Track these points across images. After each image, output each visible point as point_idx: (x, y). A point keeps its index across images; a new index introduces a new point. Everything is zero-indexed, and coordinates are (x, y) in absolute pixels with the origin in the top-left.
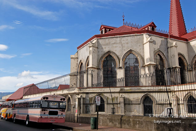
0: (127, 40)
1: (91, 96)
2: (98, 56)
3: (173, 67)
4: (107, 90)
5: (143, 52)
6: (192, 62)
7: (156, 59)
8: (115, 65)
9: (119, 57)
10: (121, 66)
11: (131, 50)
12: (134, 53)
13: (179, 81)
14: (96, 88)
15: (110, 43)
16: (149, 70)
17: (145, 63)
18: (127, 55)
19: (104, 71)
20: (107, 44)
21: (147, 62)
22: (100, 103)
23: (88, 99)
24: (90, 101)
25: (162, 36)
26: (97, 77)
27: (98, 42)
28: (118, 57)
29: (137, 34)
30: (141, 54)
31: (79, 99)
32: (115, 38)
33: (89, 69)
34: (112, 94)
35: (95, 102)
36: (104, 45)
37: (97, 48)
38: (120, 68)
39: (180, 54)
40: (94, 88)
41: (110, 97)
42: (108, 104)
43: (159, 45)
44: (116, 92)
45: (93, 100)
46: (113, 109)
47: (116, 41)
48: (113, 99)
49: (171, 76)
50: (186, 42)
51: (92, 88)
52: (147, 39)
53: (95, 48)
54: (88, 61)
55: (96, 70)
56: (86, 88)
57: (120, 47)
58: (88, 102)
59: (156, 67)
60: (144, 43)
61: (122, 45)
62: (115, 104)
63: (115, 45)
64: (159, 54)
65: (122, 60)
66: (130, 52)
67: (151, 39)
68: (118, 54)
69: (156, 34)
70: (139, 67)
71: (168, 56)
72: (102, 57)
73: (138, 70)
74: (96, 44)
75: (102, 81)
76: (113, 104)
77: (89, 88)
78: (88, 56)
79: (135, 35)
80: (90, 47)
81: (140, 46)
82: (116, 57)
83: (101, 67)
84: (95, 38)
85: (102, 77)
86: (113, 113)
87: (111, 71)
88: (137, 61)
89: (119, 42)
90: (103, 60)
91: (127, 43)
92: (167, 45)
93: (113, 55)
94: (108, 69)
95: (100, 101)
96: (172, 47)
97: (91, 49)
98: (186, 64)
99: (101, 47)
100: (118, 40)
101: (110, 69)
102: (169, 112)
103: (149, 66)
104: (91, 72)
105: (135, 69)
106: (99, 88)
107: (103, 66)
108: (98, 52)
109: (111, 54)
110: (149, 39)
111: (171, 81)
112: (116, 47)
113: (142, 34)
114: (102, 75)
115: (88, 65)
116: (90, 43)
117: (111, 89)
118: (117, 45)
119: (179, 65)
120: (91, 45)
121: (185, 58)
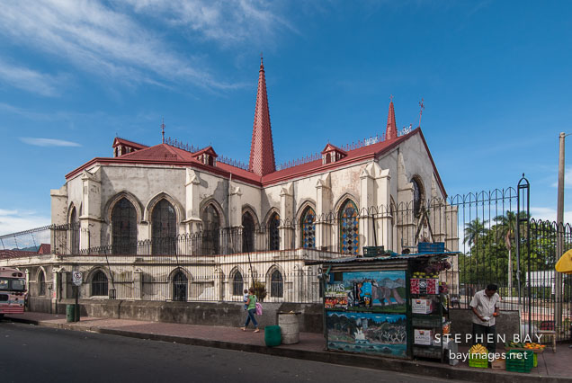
1: (82, 269)
2: (103, 197)
3: (234, 226)
5: (185, 199)
8: (135, 217)
9: (143, 203)
10: (145, 219)
11: (163, 193)
12: (168, 199)
13: (240, 247)
15: (125, 176)
16: (191, 229)
17: (187, 218)
18: (157, 201)
19: (114, 226)
20: (120, 178)
21: (190, 216)
25: (219, 174)
26: (101, 237)
27: (102, 172)
28: (140, 203)
29: (175, 167)
30: (181, 202)
31: (59, 275)
32: (136, 169)
33: (83, 221)
34: (122, 267)
36: (115, 179)
37: (101, 183)
38: (143, 223)
39: (246, 206)
41: (119, 272)
42: (113, 283)
43: (214, 189)
44: (129, 264)
47: (137, 174)
48: (122, 275)
50: (259, 187)
52: (191, 177)
53: (94, 184)
55: (98, 226)
57: (144, 186)
60: (187, 183)
61: (148, 183)
62: (126, 282)
63: (135, 182)
64: (212, 205)
65: (148, 209)
66: (163, 196)
68: (140, 199)
70: (176, 223)
71: (227, 209)
72: (110, 201)
73: (174, 229)
74: (99, 175)
75: (109, 243)
76: (123, 283)
79: (172, 167)
80: (84, 180)
82: (137, 203)
83: (108, 217)
84: (97, 164)
87: (128, 228)
89: (142, 176)
90: (112, 206)
91: (158, 181)
92: (227, 190)
93: (131, 200)
96: (234, 194)
97: (86, 183)
99: (107, 183)
100: (140, 172)
103: (191, 222)
104: (86, 227)
105: (170, 227)
108: (103, 190)
109: (128, 197)
112: (137, 185)
113: (184, 167)
116: (85, 173)
118: (140, 182)
119: (242, 225)
120: (86, 177)
121: (255, 214)
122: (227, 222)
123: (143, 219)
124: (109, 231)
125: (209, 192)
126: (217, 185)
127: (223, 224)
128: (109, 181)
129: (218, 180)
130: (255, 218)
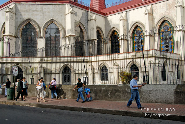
0: (49, 8)
1: (7, 66)
2: (16, 23)
3: (92, 39)
4: (26, 60)
5: (65, 23)
6: (108, 35)
7: (76, 31)
8: (35, 34)
9: (40, 26)
10: (41, 35)
11: (52, 19)
12: (55, 23)
13: (96, 52)
14: (14, 58)
15: (30, 10)
16: (70, 41)
17: (66, 34)
18: (48, 24)
19: (23, 40)
20: (27, 11)
21: (68, 33)
22: (17, 73)
23: (5, 69)
24: (6, 72)
25: (83, 8)
26: (15, 46)
27: (16, 7)
28: (38, 26)
29: (59, 4)
30: (63, 24)
32: (36, 5)
33: (5, 37)
34: (31, 64)
35: (12, 72)
36: (24, 12)
37: (15, 14)
38: (41, 37)
39: (98, 27)
40: (11, 58)
41: (29, 68)
42: (26, 74)
43: (80, 16)
44: (36, 63)
45: (10, 70)
46: (32, 79)
47: (37, 8)
48: (31, 69)
49: (89, 48)
50: (104, 16)
51: (8, 58)
52: (69, 10)
53: (12, 14)
54: (4, 28)
55: (14, 39)
56: (2, 58)
57: (41, 15)
58: (4, 73)
59: (76, 38)
60: (66, 13)
61: (43, 13)
62: (34, 74)
63: (35, 13)
64: (79, 26)
65: (43, 29)
66: (52, 21)
67: (73, 10)
68: (38, 23)
69: (78, 6)
70: (60, 37)
71: (87, 28)
72: (21, 25)
73: (59, 41)
74: (14, 9)
75: (21, 50)
76: (32, 74)
77: (5, 57)
78: (4, 23)
79: (57, 4)
80: (6, 12)
81: (61, 16)
82: (37, 25)
83: (20, 35)
84: (13, 3)
85: (21, 46)
86: (32, 83)
87: (31, 41)
88: (58, 31)
89: (40, 10)
90: (22, 28)
91: (49, 12)
92: (87, 17)
93: (33, 24)
94: (27, 38)
95: (17, 71)
96: (92, 20)
97: (8, 14)
98: (102, 37)
99: (19, 14)
100: (39, 7)
101: (29, 38)
102: (84, 80)
103: (70, 37)
104: (7, 41)
105: (56, 39)
106: (16, 58)
107: (22, 34)
108: (17, 18)
109: (31, 22)
110: (71, 10)
111: (89, 53)
112: (37, 15)
113: (64, 4)
114: (21, 45)
115: (4, 33)
116: (7, 8)
117: (30, 59)
118: (38, 13)
119: (97, 38)
120: (8, 10)
121: (102, 32)
123: (40, 35)
124: (20, 43)
125: (78, 18)
126: (82, 15)
128: (20, 12)
129: (82, 11)
130: (102, 35)
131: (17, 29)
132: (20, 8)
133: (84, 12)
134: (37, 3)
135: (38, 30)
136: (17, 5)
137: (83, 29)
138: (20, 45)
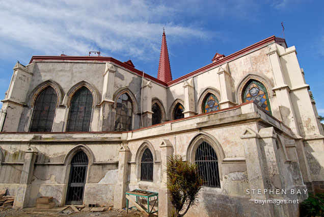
2: (31, 86)
3: (144, 111)
10: (63, 103)
11: (83, 82)
12: (87, 86)
15: (54, 69)
18: (77, 88)
19: (36, 110)
20: (49, 71)
25: (134, 71)
26: (20, 119)
27: (35, 66)
29: (97, 62)
32: (64, 63)
33: (4, 104)
36: (44, 71)
37: (32, 74)
38: (62, 107)
39: (156, 99)
43: (129, 82)
44: (24, 142)
53: (24, 73)
55: (20, 109)
57: (69, 77)
61: (72, 74)
63: (61, 73)
64: (126, 94)
65: (68, 95)
66: (83, 84)
70: (92, 107)
71: (140, 98)
72: (36, 89)
73: (90, 112)
74: (31, 69)
76: (13, 165)
79: (94, 62)
80: (15, 70)
82: (59, 90)
83: (31, 103)
85: (30, 120)
87: (48, 111)
89: (69, 69)
90: (37, 92)
91: (81, 72)
92: (140, 84)
93: (55, 87)
94: (43, 107)
96: (145, 87)
97: (17, 72)
99: (38, 75)
100: (67, 66)
101: (46, 108)
104: (5, 109)
105: (87, 110)
108: (33, 80)
109: (52, 86)
112: (62, 76)
113: (104, 62)
114: (30, 117)
116: (17, 64)
118: (65, 73)
119: (152, 111)
120: (17, 67)
121: (162, 105)
122: (139, 109)
123: (61, 103)
124: (29, 114)
125: (125, 84)
126: (132, 79)
127: (136, 111)
128: (40, 73)
129: (133, 76)
130: (162, 109)
131: (29, 95)
132: (41, 67)
133: (136, 77)
134: (65, 61)
135: (59, 96)
136: (38, 64)
137: (132, 98)
138: (28, 118)
